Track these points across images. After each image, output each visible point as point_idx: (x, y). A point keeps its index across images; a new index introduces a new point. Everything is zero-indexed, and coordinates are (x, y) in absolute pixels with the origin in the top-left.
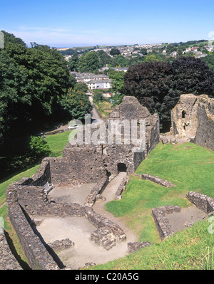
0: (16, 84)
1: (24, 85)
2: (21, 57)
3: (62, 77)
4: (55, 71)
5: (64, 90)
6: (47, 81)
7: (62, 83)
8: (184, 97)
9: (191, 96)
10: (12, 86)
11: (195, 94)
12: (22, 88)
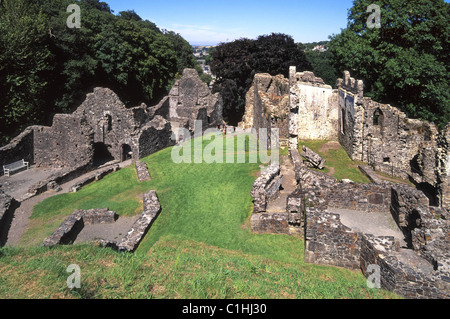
0: (112, 60)
1: (120, 62)
2: (127, 33)
3: (169, 60)
4: (163, 52)
5: (171, 75)
6: (151, 61)
7: (169, 67)
8: (258, 76)
9: (267, 76)
10: (107, 61)
11: (272, 75)
12: (119, 65)
